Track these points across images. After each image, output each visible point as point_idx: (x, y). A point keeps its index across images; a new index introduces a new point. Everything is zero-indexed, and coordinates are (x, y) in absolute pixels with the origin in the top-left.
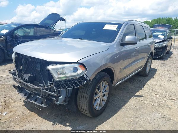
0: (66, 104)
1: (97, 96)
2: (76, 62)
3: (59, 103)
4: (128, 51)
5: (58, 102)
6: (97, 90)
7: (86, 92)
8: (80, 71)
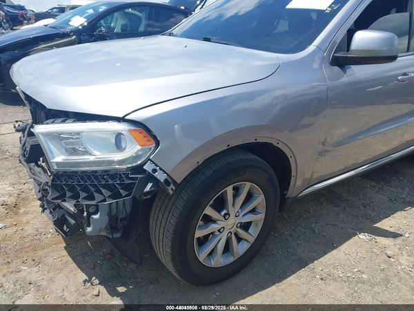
0: (118, 235)
1: (213, 227)
2: (121, 116)
3: (90, 232)
4: (359, 82)
5: (89, 229)
6: (209, 211)
7: (167, 213)
8: (132, 149)
